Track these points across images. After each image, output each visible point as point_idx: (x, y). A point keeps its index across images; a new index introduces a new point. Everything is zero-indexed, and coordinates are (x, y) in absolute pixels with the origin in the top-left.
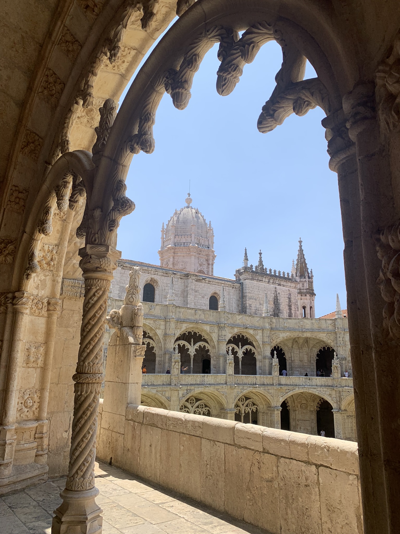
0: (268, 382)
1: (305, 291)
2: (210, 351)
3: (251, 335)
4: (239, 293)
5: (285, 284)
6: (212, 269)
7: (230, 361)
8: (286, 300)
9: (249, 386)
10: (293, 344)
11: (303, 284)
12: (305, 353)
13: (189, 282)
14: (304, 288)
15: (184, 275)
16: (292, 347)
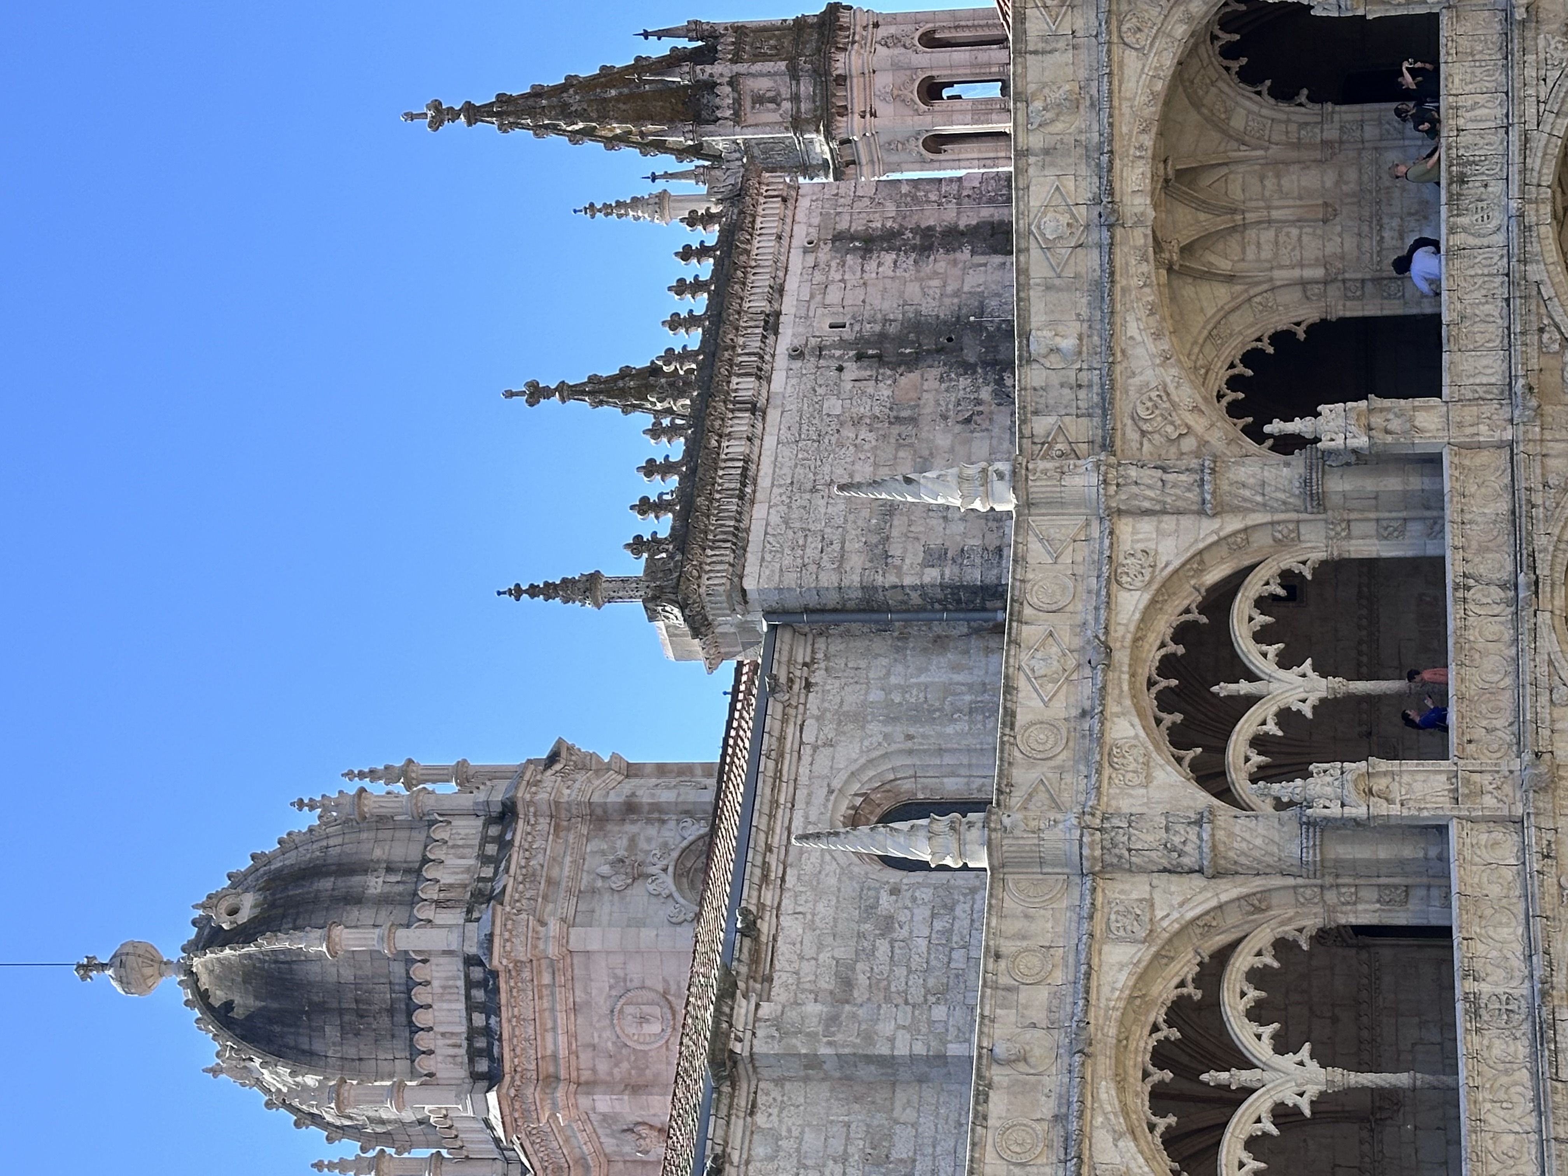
0: (1498, 481)
1: (806, 87)
2: (1288, 931)
3: (1153, 602)
4: (847, 635)
5: (761, 281)
6: (662, 769)
7: (1352, 796)
8: (886, 269)
9: (1525, 639)
10: (1209, 276)
11: (759, 100)
12: (1270, 183)
13: (775, 1048)
14: (785, 93)
15: (726, 1089)
16: (1230, 279)
